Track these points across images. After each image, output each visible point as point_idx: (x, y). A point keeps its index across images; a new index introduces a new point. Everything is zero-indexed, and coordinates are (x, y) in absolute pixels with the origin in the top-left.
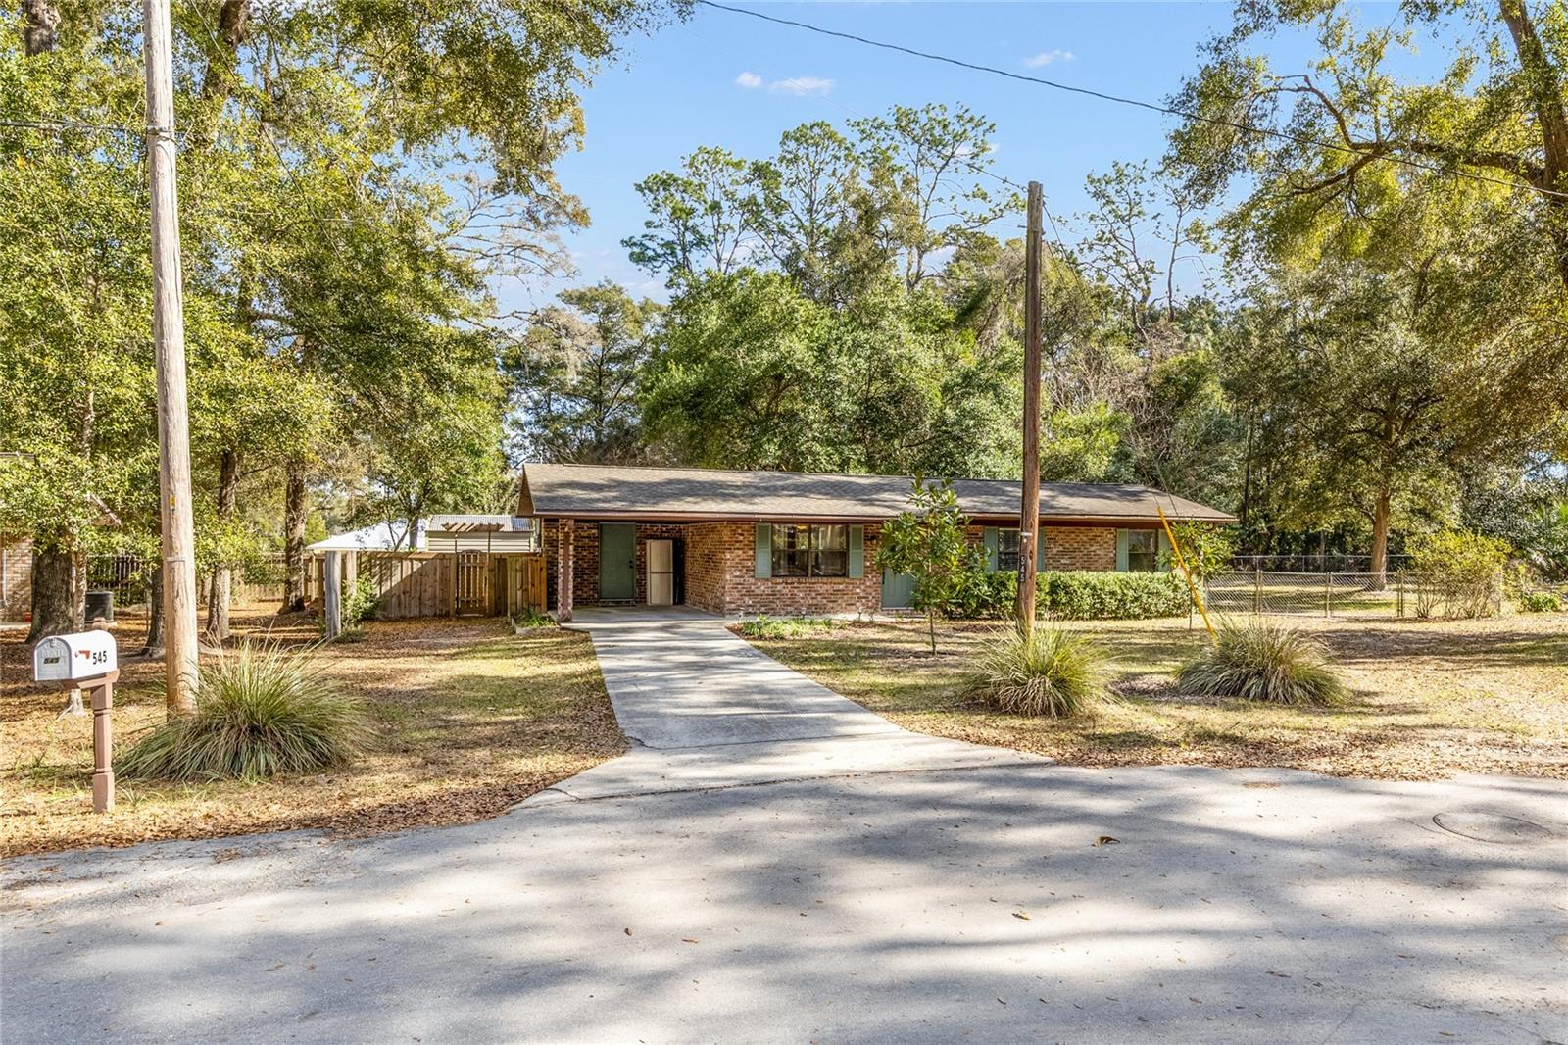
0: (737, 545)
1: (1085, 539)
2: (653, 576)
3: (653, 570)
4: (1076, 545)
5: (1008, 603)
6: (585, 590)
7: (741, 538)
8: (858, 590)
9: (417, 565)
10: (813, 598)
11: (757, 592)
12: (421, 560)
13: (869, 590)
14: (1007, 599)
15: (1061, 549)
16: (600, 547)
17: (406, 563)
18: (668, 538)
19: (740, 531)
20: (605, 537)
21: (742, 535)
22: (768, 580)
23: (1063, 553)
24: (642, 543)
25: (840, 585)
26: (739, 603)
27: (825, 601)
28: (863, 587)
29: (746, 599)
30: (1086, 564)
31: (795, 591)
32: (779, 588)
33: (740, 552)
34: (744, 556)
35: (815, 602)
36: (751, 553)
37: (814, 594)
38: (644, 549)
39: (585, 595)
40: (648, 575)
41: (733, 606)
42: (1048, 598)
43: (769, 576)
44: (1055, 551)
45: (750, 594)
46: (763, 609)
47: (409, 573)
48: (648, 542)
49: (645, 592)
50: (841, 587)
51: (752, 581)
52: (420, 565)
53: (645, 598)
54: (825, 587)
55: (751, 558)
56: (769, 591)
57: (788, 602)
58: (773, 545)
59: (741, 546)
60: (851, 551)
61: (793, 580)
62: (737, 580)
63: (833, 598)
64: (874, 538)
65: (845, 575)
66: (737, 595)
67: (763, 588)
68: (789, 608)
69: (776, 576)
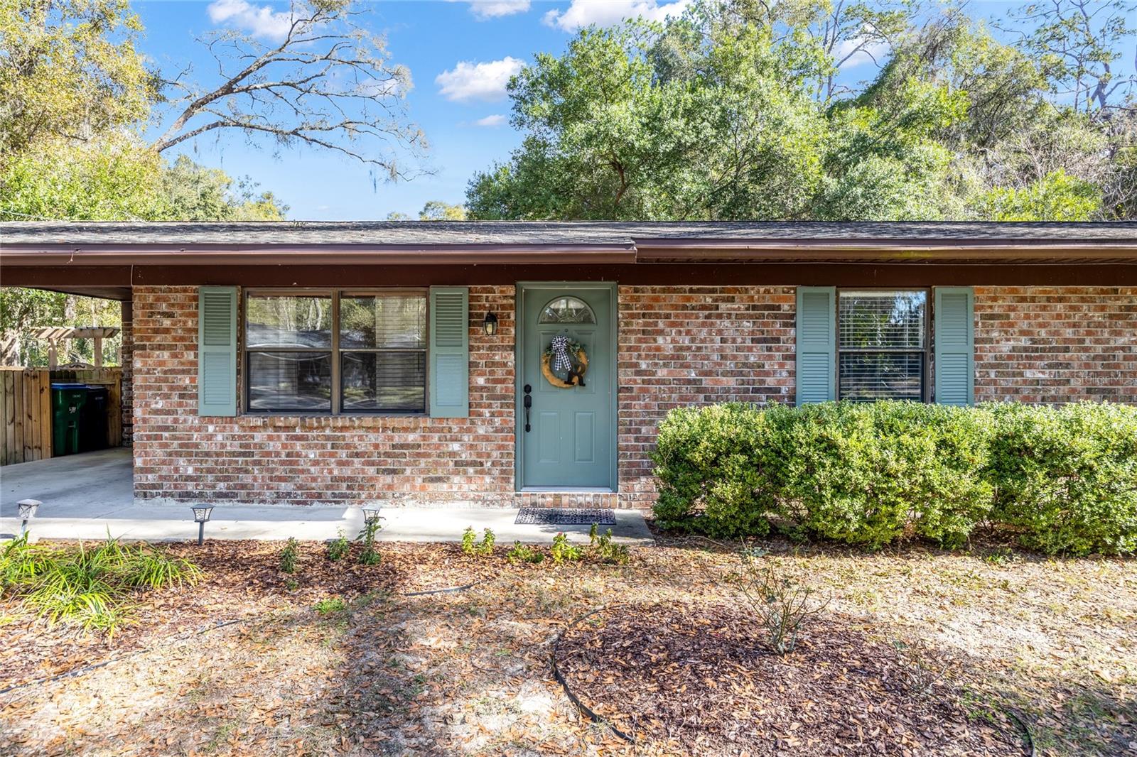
0: (158, 339)
1: (1097, 316)
4: (1068, 333)
5: (844, 504)
7: (167, 323)
8: (455, 447)
10: (341, 463)
11: (205, 446)
13: (483, 446)
14: (839, 489)
15: (1024, 342)
19: (164, 307)
21: (170, 315)
22: (231, 419)
23: (1034, 352)
25: (409, 432)
26: (165, 470)
27: (371, 471)
28: (466, 438)
29: (182, 462)
30: (1102, 382)
31: (298, 446)
32: (259, 437)
33: (166, 354)
34: (172, 364)
35: (347, 472)
36: (190, 356)
37: (343, 454)
41: (151, 478)
42: (987, 490)
43: (232, 410)
44: (1005, 347)
45: (189, 450)
46: (221, 487)
50: (411, 438)
51: (193, 421)
54: (372, 437)
55: (192, 368)
56: (234, 446)
57: (280, 471)
58: (241, 338)
59: (168, 339)
60: (434, 351)
61: (293, 420)
62: (159, 420)
63: (390, 463)
64: (492, 318)
65: (420, 409)
66: (160, 453)
67: (219, 438)
68: (285, 487)
69: (249, 410)
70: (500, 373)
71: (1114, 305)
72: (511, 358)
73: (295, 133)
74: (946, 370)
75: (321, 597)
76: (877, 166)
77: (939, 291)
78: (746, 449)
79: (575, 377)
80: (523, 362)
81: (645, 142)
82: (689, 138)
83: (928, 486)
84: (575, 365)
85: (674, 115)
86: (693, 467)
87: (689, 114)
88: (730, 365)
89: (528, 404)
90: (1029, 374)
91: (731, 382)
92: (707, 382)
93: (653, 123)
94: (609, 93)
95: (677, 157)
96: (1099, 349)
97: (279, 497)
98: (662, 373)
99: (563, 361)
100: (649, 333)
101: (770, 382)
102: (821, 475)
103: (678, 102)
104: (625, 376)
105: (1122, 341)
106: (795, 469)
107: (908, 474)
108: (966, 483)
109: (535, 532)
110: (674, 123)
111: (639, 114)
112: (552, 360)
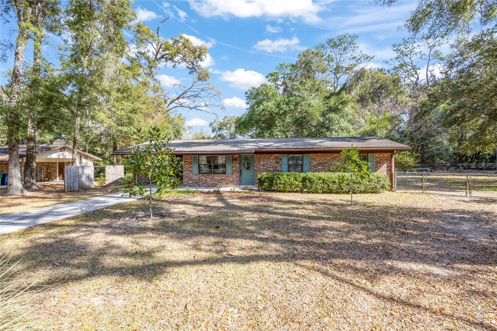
1: (330, 158)
4: (325, 161)
5: (280, 186)
7: (188, 160)
8: (230, 179)
11: (193, 179)
13: (234, 179)
15: (318, 163)
19: (187, 158)
23: (319, 164)
26: (188, 182)
27: (218, 182)
28: (232, 177)
29: (190, 181)
31: (207, 179)
32: (201, 177)
33: (188, 165)
34: (189, 167)
35: (214, 183)
36: (191, 165)
37: (214, 180)
41: (186, 183)
43: (197, 173)
44: (315, 163)
45: (191, 179)
46: (196, 185)
50: (224, 177)
51: (192, 175)
54: (218, 177)
55: (191, 167)
56: (198, 179)
57: (204, 182)
58: (199, 163)
59: (188, 163)
60: (227, 164)
61: (206, 175)
62: (187, 175)
63: (221, 181)
64: (235, 160)
65: (225, 173)
66: (187, 180)
67: (195, 177)
68: (205, 185)
69: (200, 173)
70: (237, 168)
71: (332, 157)
72: (238, 165)
73: (194, 108)
74: (305, 167)
75: (214, 195)
76: (332, 115)
77: (304, 155)
78: (269, 178)
79: (248, 168)
80: (240, 166)
81: (277, 110)
82: (288, 109)
83: (292, 183)
84: (248, 166)
85: (283, 104)
86: (262, 181)
87: (287, 104)
88: (272, 166)
89: (241, 172)
90: (319, 168)
91: (272, 169)
92: (268, 169)
93: (278, 106)
94: (268, 99)
95: (285, 113)
96: (330, 164)
97: (204, 186)
98: (261, 168)
99: (246, 166)
100: (259, 162)
101: (278, 169)
102: (278, 182)
103: (284, 101)
104: (255, 168)
105: (333, 162)
106: (274, 181)
107: (289, 181)
108: (297, 183)
109: (241, 190)
110: (283, 106)
111: (275, 104)
112: (245, 166)
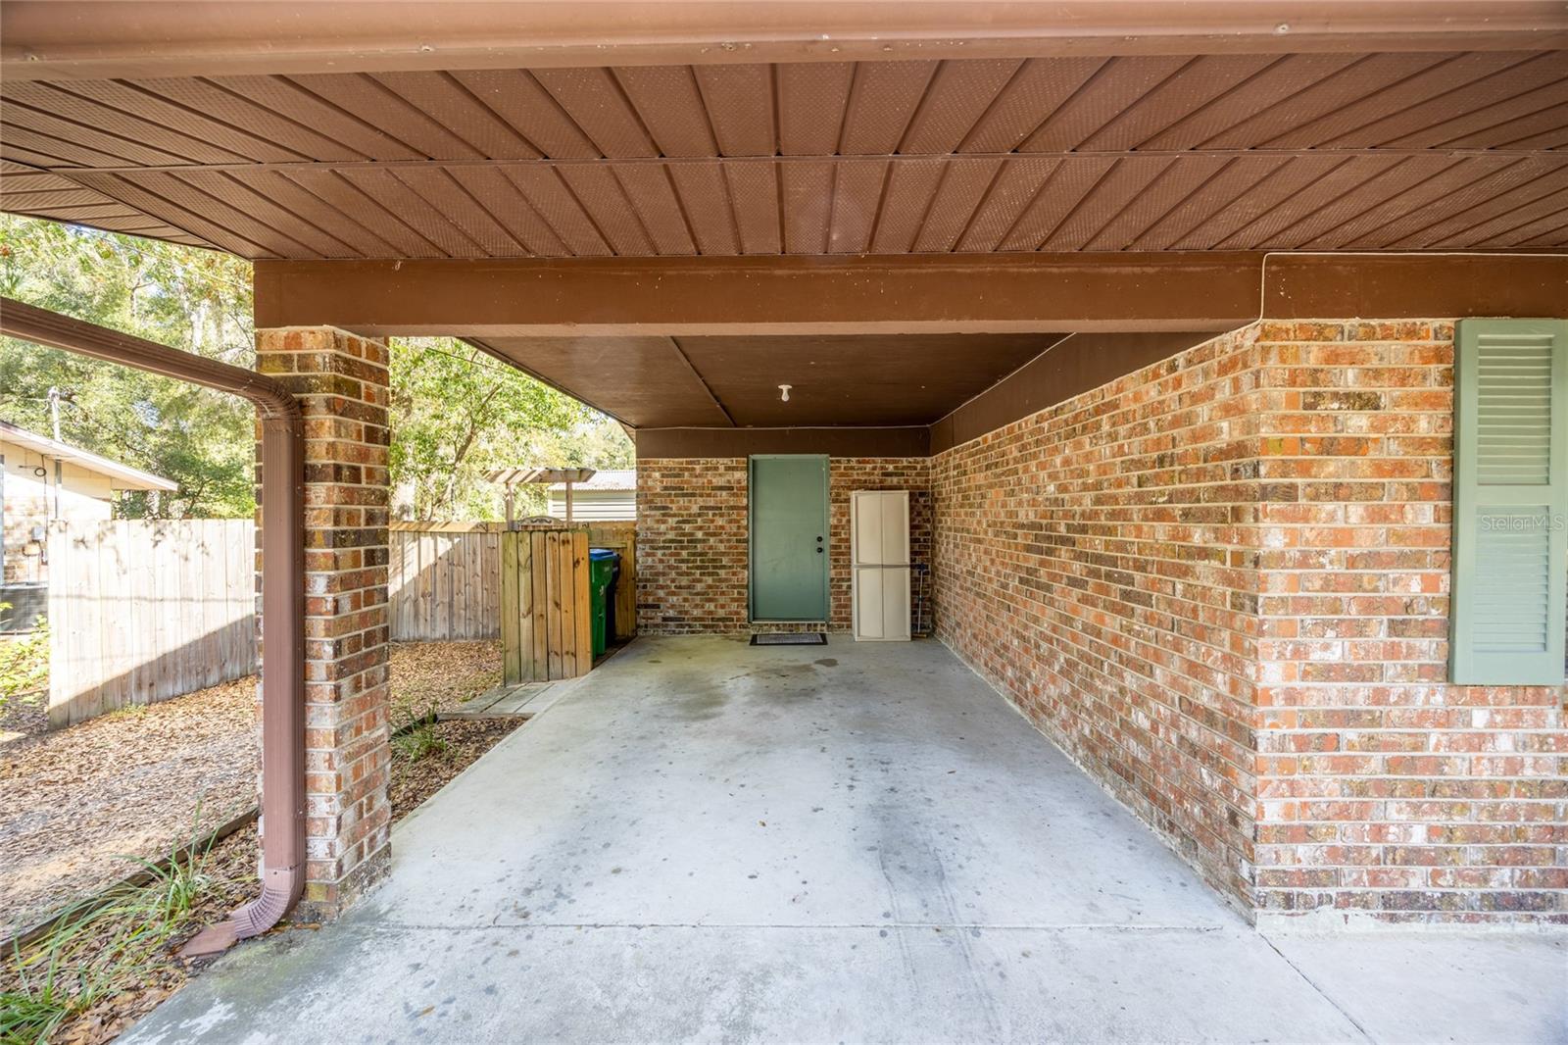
2: (862, 572)
3: (864, 559)
6: (722, 600)
7: (1358, 423)
9: (444, 546)
12: (450, 535)
16: (752, 509)
17: (427, 541)
18: (899, 488)
19: (1350, 379)
20: (765, 491)
21: (1367, 402)
22: (1541, 692)
24: (841, 501)
29: (1395, 812)
34: (1371, 538)
38: (846, 513)
39: (721, 613)
40: (854, 571)
43: (1548, 667)
45: (1414, 777)
46: (1503, 880)
47: (432, 560)
48: (853, 494)
49: (848, 606)
51: (1430, 696)
52: (449, 545)
53: (848, 619)
55: (1428, 551)
56: (1544, 767)
59: (1359, 470)
62: (1333, 694)
66: (1332, 786)
67: (1501, 744)
